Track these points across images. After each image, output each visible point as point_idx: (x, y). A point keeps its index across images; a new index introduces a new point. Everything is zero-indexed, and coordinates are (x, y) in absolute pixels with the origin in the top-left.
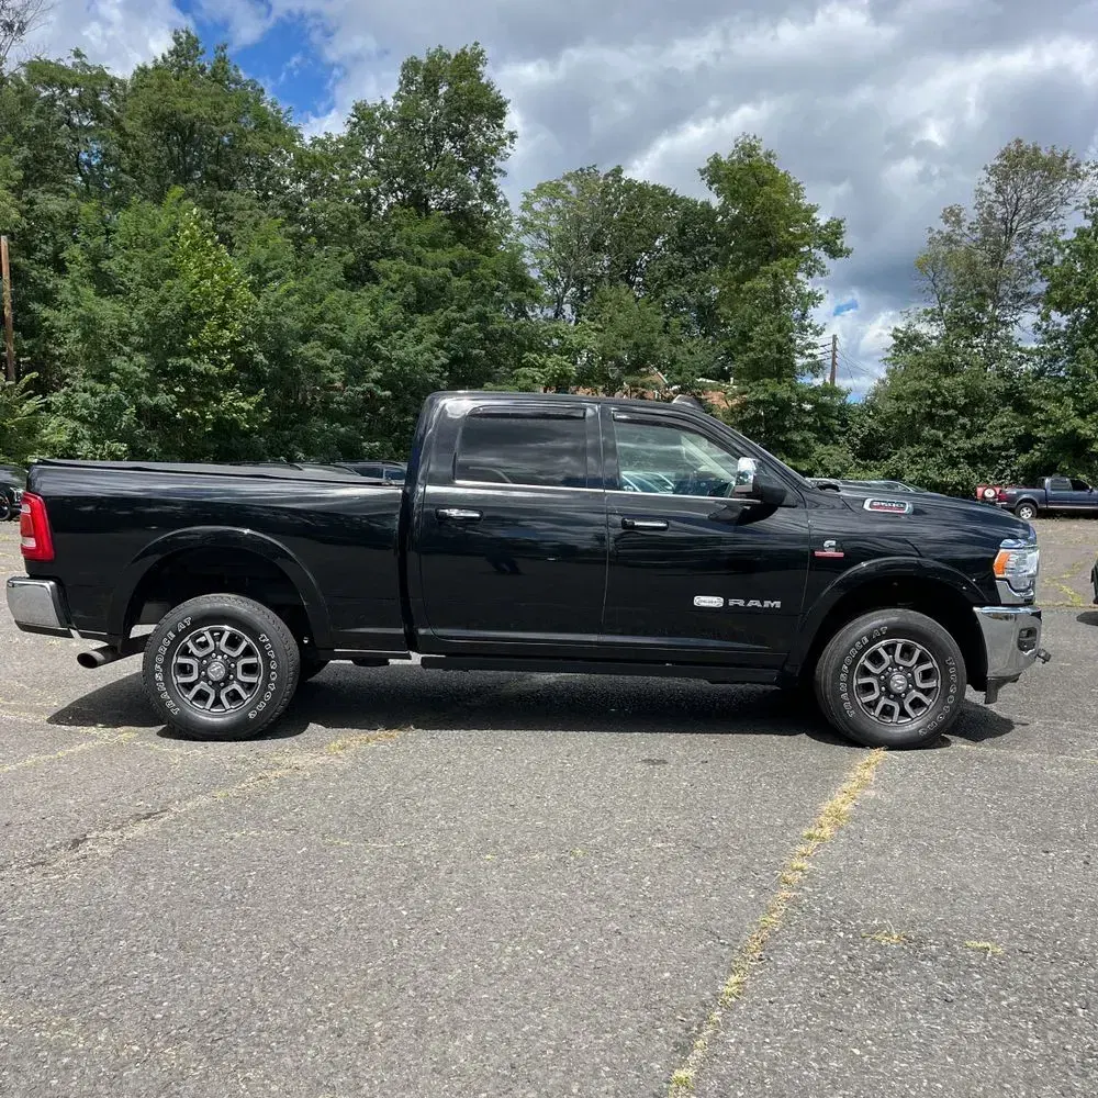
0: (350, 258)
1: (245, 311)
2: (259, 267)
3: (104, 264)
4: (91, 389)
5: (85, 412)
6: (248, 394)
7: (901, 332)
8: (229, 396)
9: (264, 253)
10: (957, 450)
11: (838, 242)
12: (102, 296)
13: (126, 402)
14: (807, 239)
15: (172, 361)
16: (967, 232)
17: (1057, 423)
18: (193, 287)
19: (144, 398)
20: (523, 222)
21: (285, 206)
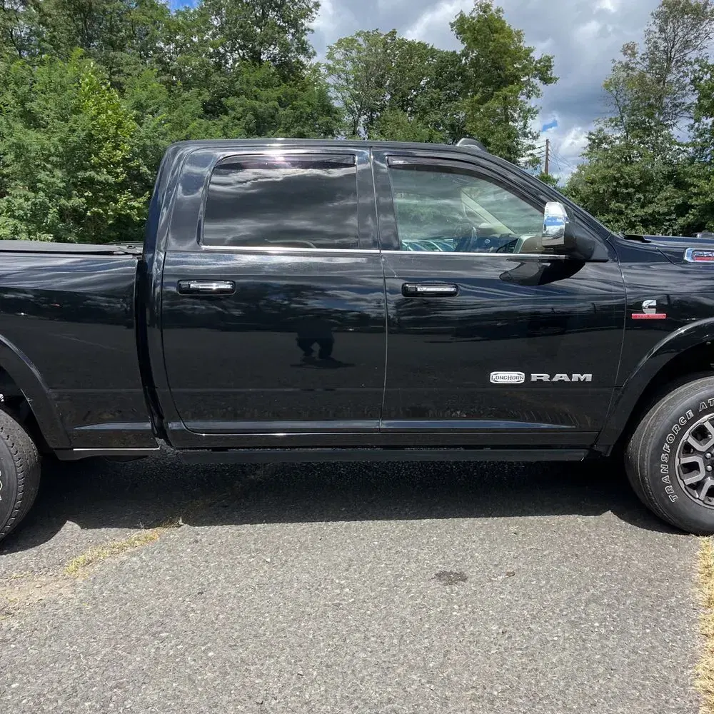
0: (207, 96)
1: (131, 136)
2: (141, 105)
3: (28, 105)
4: (25, 196)
5: (21, 212)
6: (137, 195)
7: (594, 135)
8: (124, 198)
9: (145, 94)
10: (634, 217)
11: (549, 72)
12: (29, 128)
13: (50, 205)
14: (526, 71)
15: (81, 174)
16: (640, 61)
17: (706, 194)
18: (92, 120)
19: (63, 201)
20: (329, 68)
21: (160, 61)
